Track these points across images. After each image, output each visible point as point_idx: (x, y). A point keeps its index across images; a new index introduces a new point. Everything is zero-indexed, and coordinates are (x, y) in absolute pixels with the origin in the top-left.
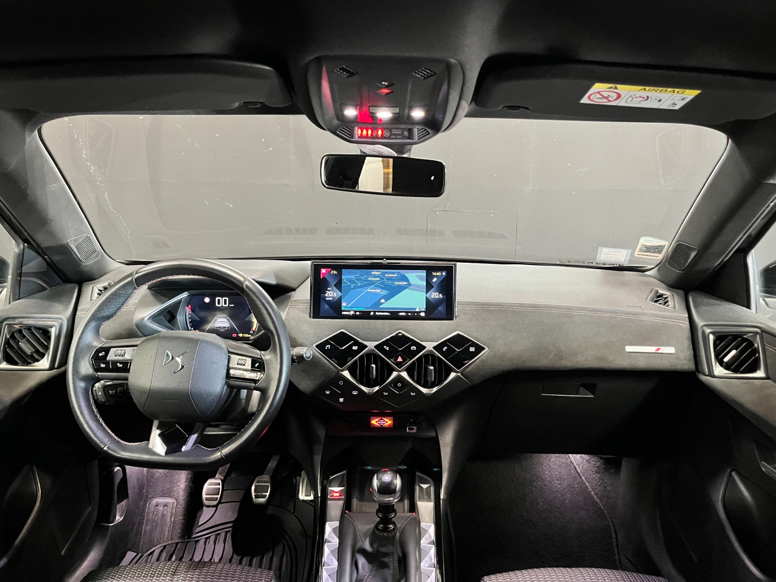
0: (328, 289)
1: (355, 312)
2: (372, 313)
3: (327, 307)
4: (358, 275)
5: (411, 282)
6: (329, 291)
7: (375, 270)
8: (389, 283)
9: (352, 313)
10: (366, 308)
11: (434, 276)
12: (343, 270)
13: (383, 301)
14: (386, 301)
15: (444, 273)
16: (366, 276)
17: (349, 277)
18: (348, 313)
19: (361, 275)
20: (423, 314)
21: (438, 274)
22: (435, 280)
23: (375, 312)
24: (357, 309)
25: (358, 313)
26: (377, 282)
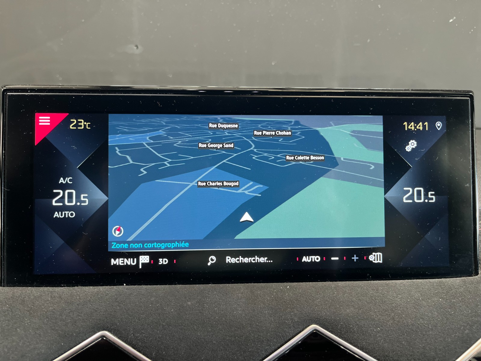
0: (61, 180)
1: (155, 256)
2: (212, 260)
3: (57, 241)
4: (161, 132)
5: (337, 154)
6: (64, 187)
7: (219, 117)
8: (266, 158)
9: (145, 259)
10: (192, 243)
11: (411, 135)
12: (111, 116)
13: (247, 217)
14: (257, 217)
15: (439, 124)
16: (188, 137)
17: (132, 139)
18: (129, 262)
19: (173, 132)
20: (376, 258)
21: (420, 126)
22: (412, 145)
23: (221, 255)
24: (162, 247)
25: (163, 261)
26: (225, 157)
